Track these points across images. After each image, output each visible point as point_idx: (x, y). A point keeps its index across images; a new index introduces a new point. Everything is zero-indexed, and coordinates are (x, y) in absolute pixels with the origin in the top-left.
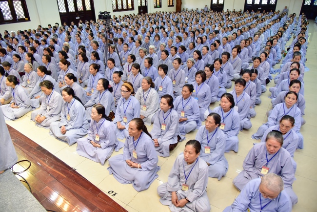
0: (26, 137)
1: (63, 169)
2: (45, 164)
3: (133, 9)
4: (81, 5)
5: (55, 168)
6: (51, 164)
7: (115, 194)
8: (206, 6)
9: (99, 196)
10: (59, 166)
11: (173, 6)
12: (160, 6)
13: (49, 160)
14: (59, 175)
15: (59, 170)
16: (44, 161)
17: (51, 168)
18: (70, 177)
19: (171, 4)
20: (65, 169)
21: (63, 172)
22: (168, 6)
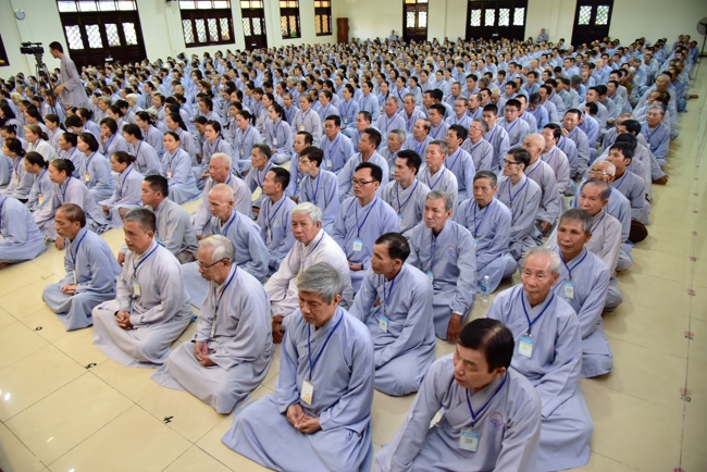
3: (232, 40)
4: (116, 35)
8: (393, 32)
11: (329, 33)
12: (298, 35)
19: (325, 30)
22: (318, 35)
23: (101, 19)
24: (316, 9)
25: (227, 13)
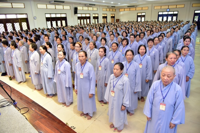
0: (26, 96)
1: (46, 113)
2: (36, 111)
4: (60, 24)
5: (42, 113)
6: (40, 110)
7: (75, 128)
9: (65, 128)
10: (44, 112)
13: (38, 108)
14: (44, 116)
15: (44, 114)
16: (36, 109)
17: (39, 113)
18: (50, 117)
20: (47, 113)
21: (46, 115)
23: (56, 19)
24: (111, 16)
25: (89, 18)
